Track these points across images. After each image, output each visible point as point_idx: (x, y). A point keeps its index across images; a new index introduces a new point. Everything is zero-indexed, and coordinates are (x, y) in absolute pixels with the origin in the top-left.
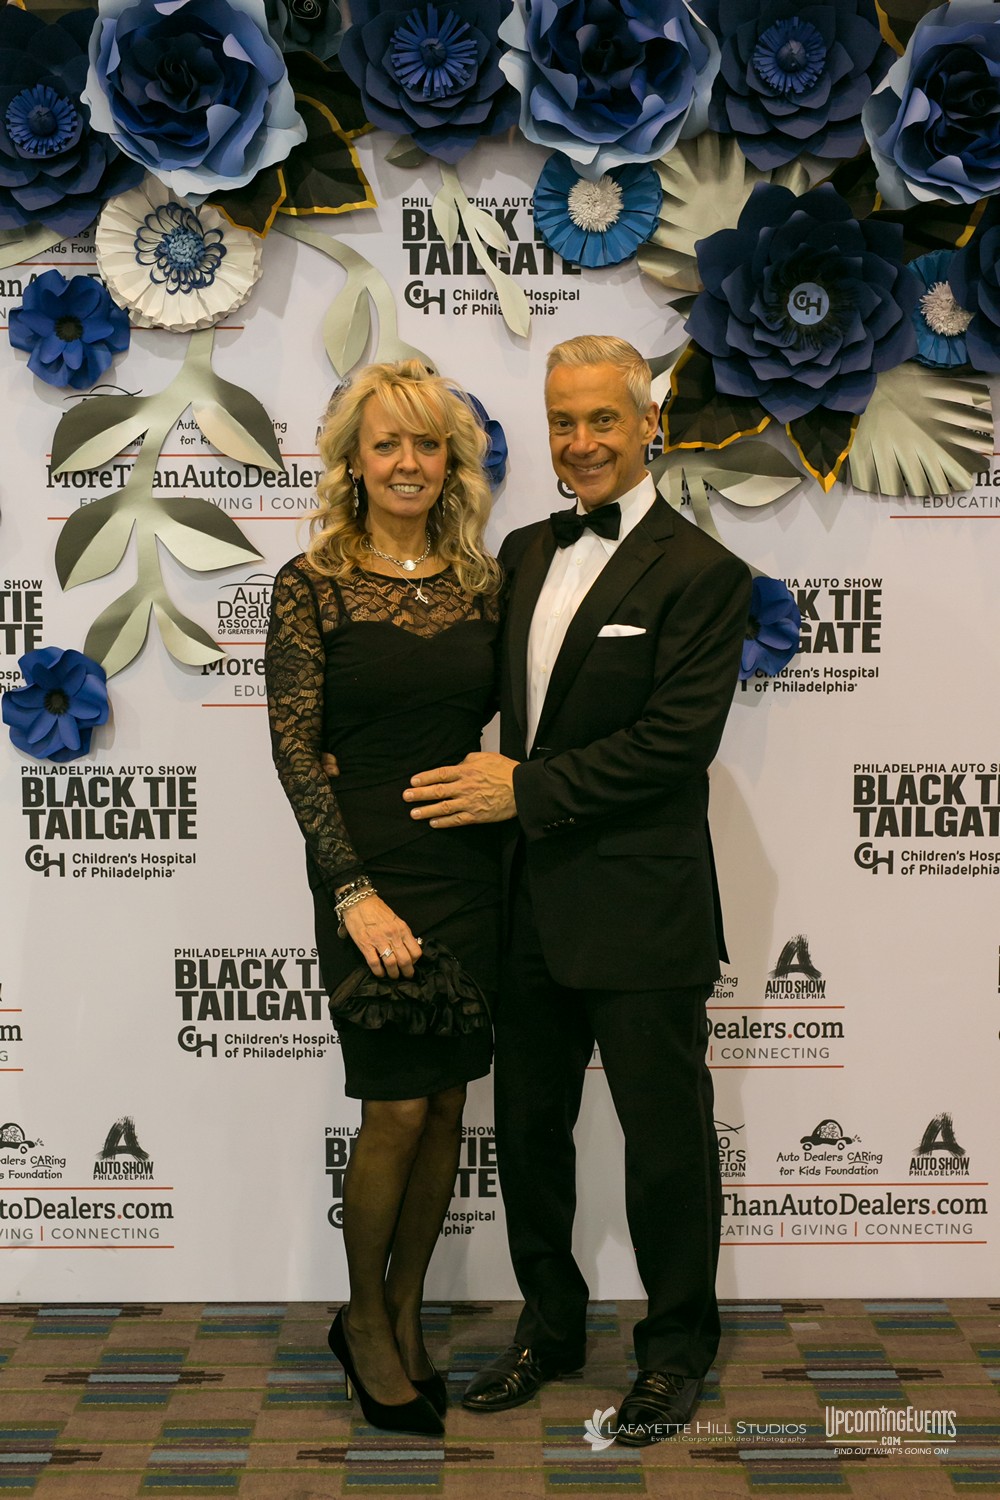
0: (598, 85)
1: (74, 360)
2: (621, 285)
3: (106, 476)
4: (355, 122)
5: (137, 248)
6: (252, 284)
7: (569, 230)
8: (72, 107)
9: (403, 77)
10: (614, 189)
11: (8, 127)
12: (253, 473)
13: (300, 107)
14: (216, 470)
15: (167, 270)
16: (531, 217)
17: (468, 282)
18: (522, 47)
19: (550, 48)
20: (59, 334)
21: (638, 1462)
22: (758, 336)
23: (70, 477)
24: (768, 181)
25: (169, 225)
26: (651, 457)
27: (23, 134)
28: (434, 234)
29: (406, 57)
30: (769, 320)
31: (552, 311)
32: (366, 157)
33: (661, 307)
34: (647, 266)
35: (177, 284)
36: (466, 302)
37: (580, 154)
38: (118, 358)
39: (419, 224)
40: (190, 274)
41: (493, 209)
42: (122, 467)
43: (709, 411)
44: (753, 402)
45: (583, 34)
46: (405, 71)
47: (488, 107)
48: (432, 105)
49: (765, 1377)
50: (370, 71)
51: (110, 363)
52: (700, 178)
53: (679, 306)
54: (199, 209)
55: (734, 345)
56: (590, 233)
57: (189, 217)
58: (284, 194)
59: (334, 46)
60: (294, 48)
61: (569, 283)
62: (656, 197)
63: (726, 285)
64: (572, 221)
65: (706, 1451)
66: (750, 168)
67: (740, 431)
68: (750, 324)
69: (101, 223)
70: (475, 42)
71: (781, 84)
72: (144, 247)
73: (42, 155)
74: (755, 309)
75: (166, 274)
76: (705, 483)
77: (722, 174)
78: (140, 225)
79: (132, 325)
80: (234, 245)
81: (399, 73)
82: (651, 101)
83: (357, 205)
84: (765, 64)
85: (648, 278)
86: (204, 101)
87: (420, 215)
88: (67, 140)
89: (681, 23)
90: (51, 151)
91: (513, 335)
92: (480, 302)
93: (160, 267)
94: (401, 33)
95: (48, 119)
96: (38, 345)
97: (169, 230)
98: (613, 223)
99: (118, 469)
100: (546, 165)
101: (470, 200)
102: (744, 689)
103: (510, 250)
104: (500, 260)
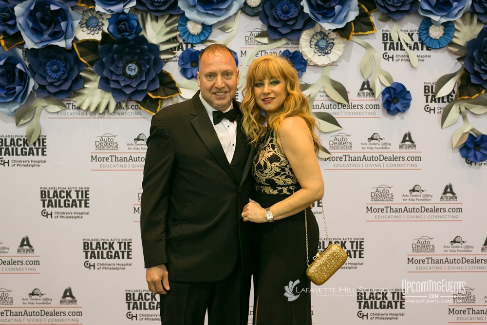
2: (442, 54)
4: (371, 9)
5: (310, 44)
6: (342, 53)
7: (428, 39)
8: (294, 6)
10: (442, 28)
11: (277, 11)
12: (340, 105)
13: (359, 6)
14: (329, 104)
15: (318, 49)
17: (400, 52)
22: (482, 67)
24: (484, 25)
25: (319, 37)
27: (281, 13)
28: (391, 39)
30: (485, 63)
32: (373, 18)
33: (453, 59)
34: (450, 48)
35: (321, 54)
36: (400, 58)
37: (435, 18)
38: (303, 74)
39: (387, 37)
40: (324, 50)
41: (407, 33)
43: (468, 88)
44: (481, 85)
47: (409, 6)
48: (393, 5)
52: (465, 24)
53: (459, 59)
54: (329, 33)
55: (476, 70)
56: (435, 39)
57: (325, 35)
58: (353, 29)
61: (428, 53)
62: (453, 30)
63: (475, 54)
64: (429, 36)
66: (479, 21)
67: (478, 93)
68: (481, 64)
69: (301, 37)
72: (312, 43)
73: (286, 19)
74: (482, 60)
75: (317, 51)
76: (465, 108)
77: (471, 23)
78: (311, 37)
79: (307, 65)
80: (337, 43)
82: (455, 4)
83: (371, 32)
85: (450, 51)
86: (334, 4)
87: (387, 34)
88: (293, 15)
90: (288, 17)
91: (412, 66)
92: (403, 58)
93: (316, 49)
95: (288, 9)
97: (319, 39)
98: (441, 37)
100: (423, 21)
101: (401, 30)
102: (476, 165)
103: (412, 44)
104: (409, 47)
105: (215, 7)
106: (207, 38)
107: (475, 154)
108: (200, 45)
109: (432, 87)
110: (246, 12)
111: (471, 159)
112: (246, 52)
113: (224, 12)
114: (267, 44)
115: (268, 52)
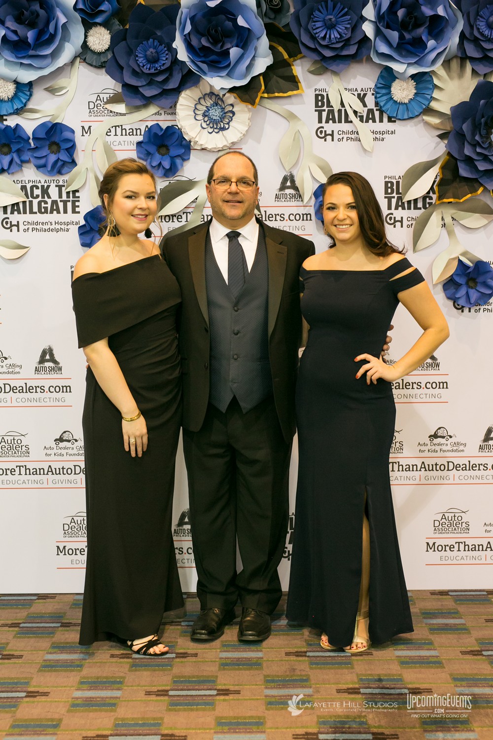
0: (407, 36)
1: (166, 164)
2: (414, 127)
3: (180, 217)
4: (294, 53)
5: (195, 113)
6: (247, 129)
7: (391, 103)
8: (166, 49)
9: (317, 33)
10: (412, 83)
11: (137, 59)
13: (271, 48)
15: (208, 123)
16: (374, 96)
17: (344, 126)
18: (373, 19)
19: (385, 20)
20: (159, 153)
21: (439, 656)
22: (478, 150)
23: (163, 218)
24: (482, 78)
25: (209, 102)
26: (427, 206)
27: (143, 62)
28: (329, 105)
29: (318, 24)
30: (483, 143)
31: (383, 140)
32: (299, 69)
33: (433, 137)
34: (426, 118)
35: (212, 130)
36: (344, 136)
37: (398, 67)
38: (185, 163)
39: (322, 100)
40: (219, 124)
41: (356, 93)
42: (187, 213)
43: (455, 184)
44: (476, 180)
45: (401, 13)
46: (318, 31)
47: (356, 47)
48: (330, 46)
49: (486, 622)
50: (302, 31)
51: (182, 165)
52: (451, 78)
53: (441, 137)
54: (224, 95)
55: (468, 154)
56: (401, 104)
57: (218, 99)
58: (263, 88)
59: (286, 20)
60: (268, 21)
61: (390, 126)
62: (431, 87)
63: (465, 127)
64: (392, 98)
65: (468, 652)
66: (474, 72)
67: (471, 193)
68: (475, 145)
69: (179, 102)
70: (350, 17)
71: (489, 34)
72: (197, 112)
73: (152, 71)
74: (477, 138)
75: (207, 125)
76: (452, 218)
77: (461, 75)
78: (197, 103)
79: (191, 148)
80: (239, 111)
81: (315, 32)
82: (431, 43)
83: (295, 92)
84: (482, 25)
85: (427, 124)
86: (228, 46)
87: (322, 96)
88: (164, 64)
89: (445, 7)
90: (157, 69)
91: (365, 150)
92: (350, 136)
93: (204, 121)
94: (317, 13)
95: (156, 55)
96: (150, 157)
97: (209, 105)
98: (411, 99)
99: (185, 214)
100: (381, 72)
101: (346, 89)
102: (470, 311)
103: (364, 112)
104: (359, 116)
105: (31, 52)
106: (25, 105)
107: (467, 294)
108: (15, 116)
109: (398, 183)
110: (87, 61)
111: (462, 302)
112: (90, 127)
113: (49, 60)
114: (124, 115)
115: (127, 127)
